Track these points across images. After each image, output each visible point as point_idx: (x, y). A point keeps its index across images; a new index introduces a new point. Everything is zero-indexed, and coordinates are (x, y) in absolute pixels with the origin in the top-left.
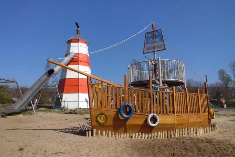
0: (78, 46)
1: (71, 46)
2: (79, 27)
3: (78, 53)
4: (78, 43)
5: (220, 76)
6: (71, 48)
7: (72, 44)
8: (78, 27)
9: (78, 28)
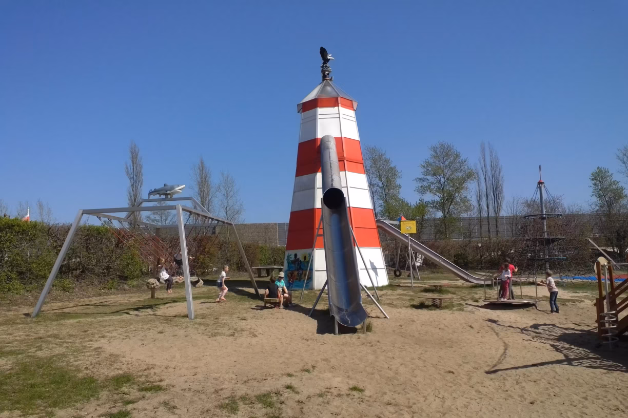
0: (338, 116)
1: (319, 117)
2: (329, 59)
3: (340, 136)
4: (336, 108)
5: (595, 184)
6: (320, 123)
7: (320, 111)
8: (326, 60)
9: (324, 63)
